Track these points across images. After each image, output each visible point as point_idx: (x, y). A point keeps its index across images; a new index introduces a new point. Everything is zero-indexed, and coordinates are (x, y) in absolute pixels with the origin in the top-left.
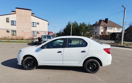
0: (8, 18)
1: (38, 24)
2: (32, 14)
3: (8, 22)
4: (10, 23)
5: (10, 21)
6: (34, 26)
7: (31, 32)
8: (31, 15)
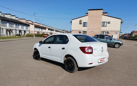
0: (81, 20)
1: (109, 23)
2: (103, 13)
3: (80, 24)
4: (82, 25)
5: (82, 23)
6: (104, 26)
7: (100, 32)
8: (103, 15)
